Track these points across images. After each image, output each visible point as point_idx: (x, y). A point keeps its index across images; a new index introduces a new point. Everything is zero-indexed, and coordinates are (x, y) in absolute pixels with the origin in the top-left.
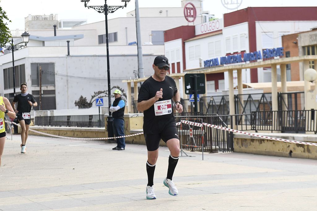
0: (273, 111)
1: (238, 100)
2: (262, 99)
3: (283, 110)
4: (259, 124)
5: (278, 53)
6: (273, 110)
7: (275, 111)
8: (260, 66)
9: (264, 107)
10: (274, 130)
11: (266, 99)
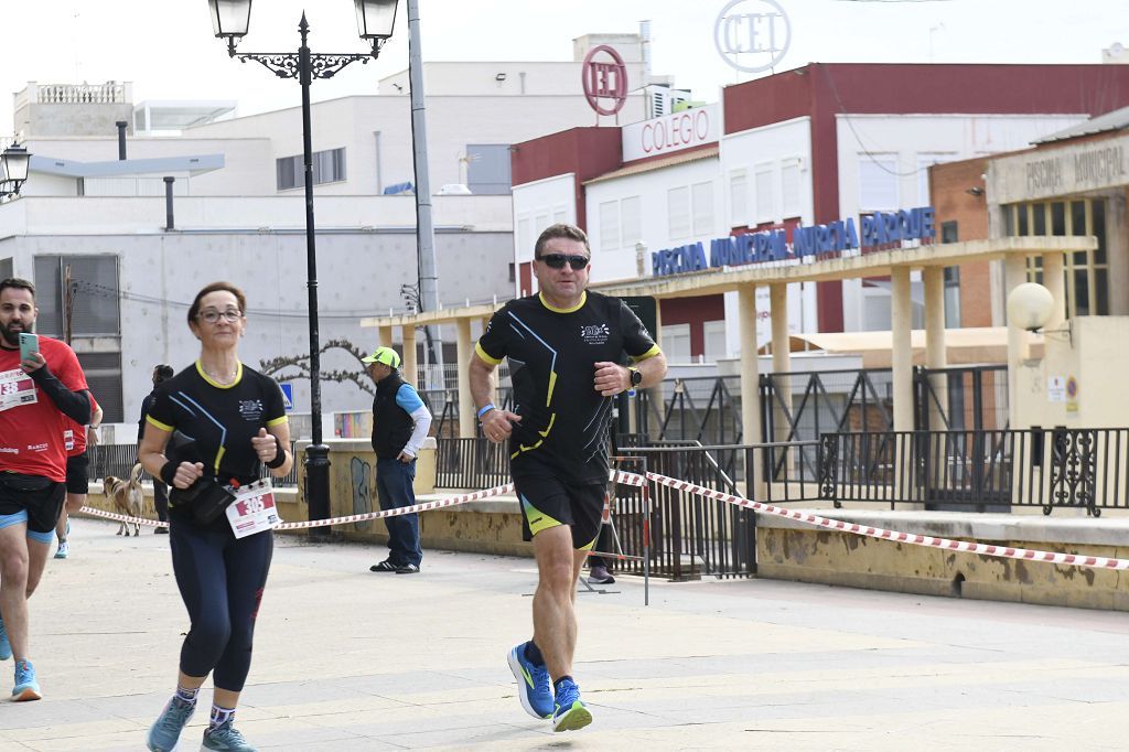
0: (895, 434)
1: (773, 392)
2: (860, 389)
3: (931, 429)
4: (847, 479)
5: (916, 227)
6: (896, 429)
7: (903, 434)
8: (852, 274)
9: (865, 420)
10: (901, 500)
11: (873, 392)
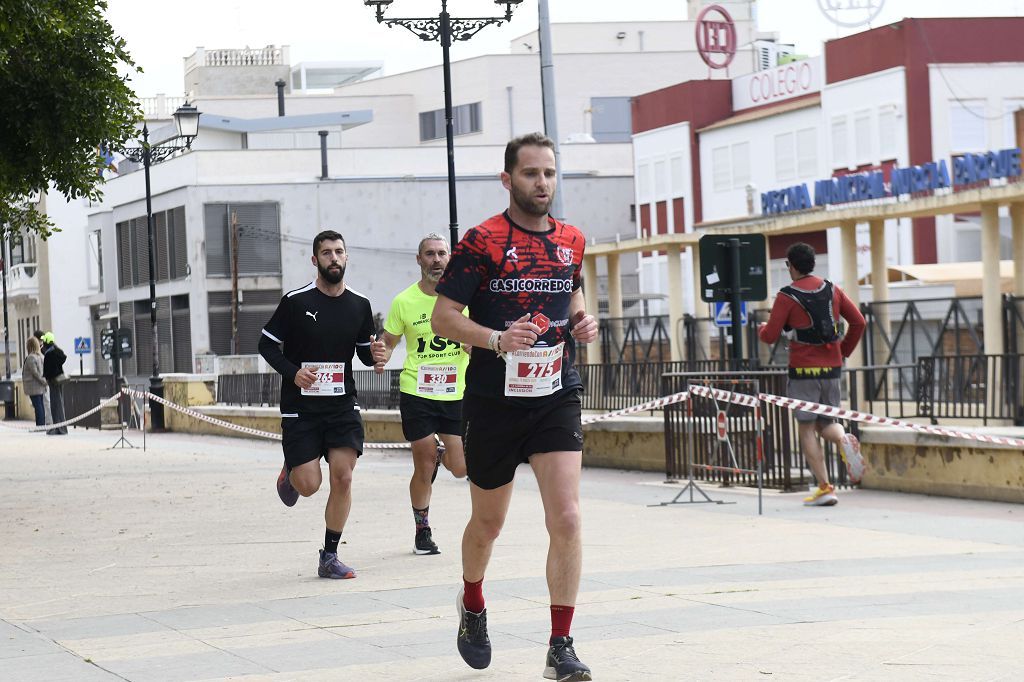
0: (987, 357)
1: (873, 319)
2: (953, 315)
3: (1019, 352)
4: (943, 398)
5: (1003, 167)
6: (988, 351)
7: (994, 357)
8: (944, 210)
9: (958, 341)
10: (993, 417)
11: (965, 317)
